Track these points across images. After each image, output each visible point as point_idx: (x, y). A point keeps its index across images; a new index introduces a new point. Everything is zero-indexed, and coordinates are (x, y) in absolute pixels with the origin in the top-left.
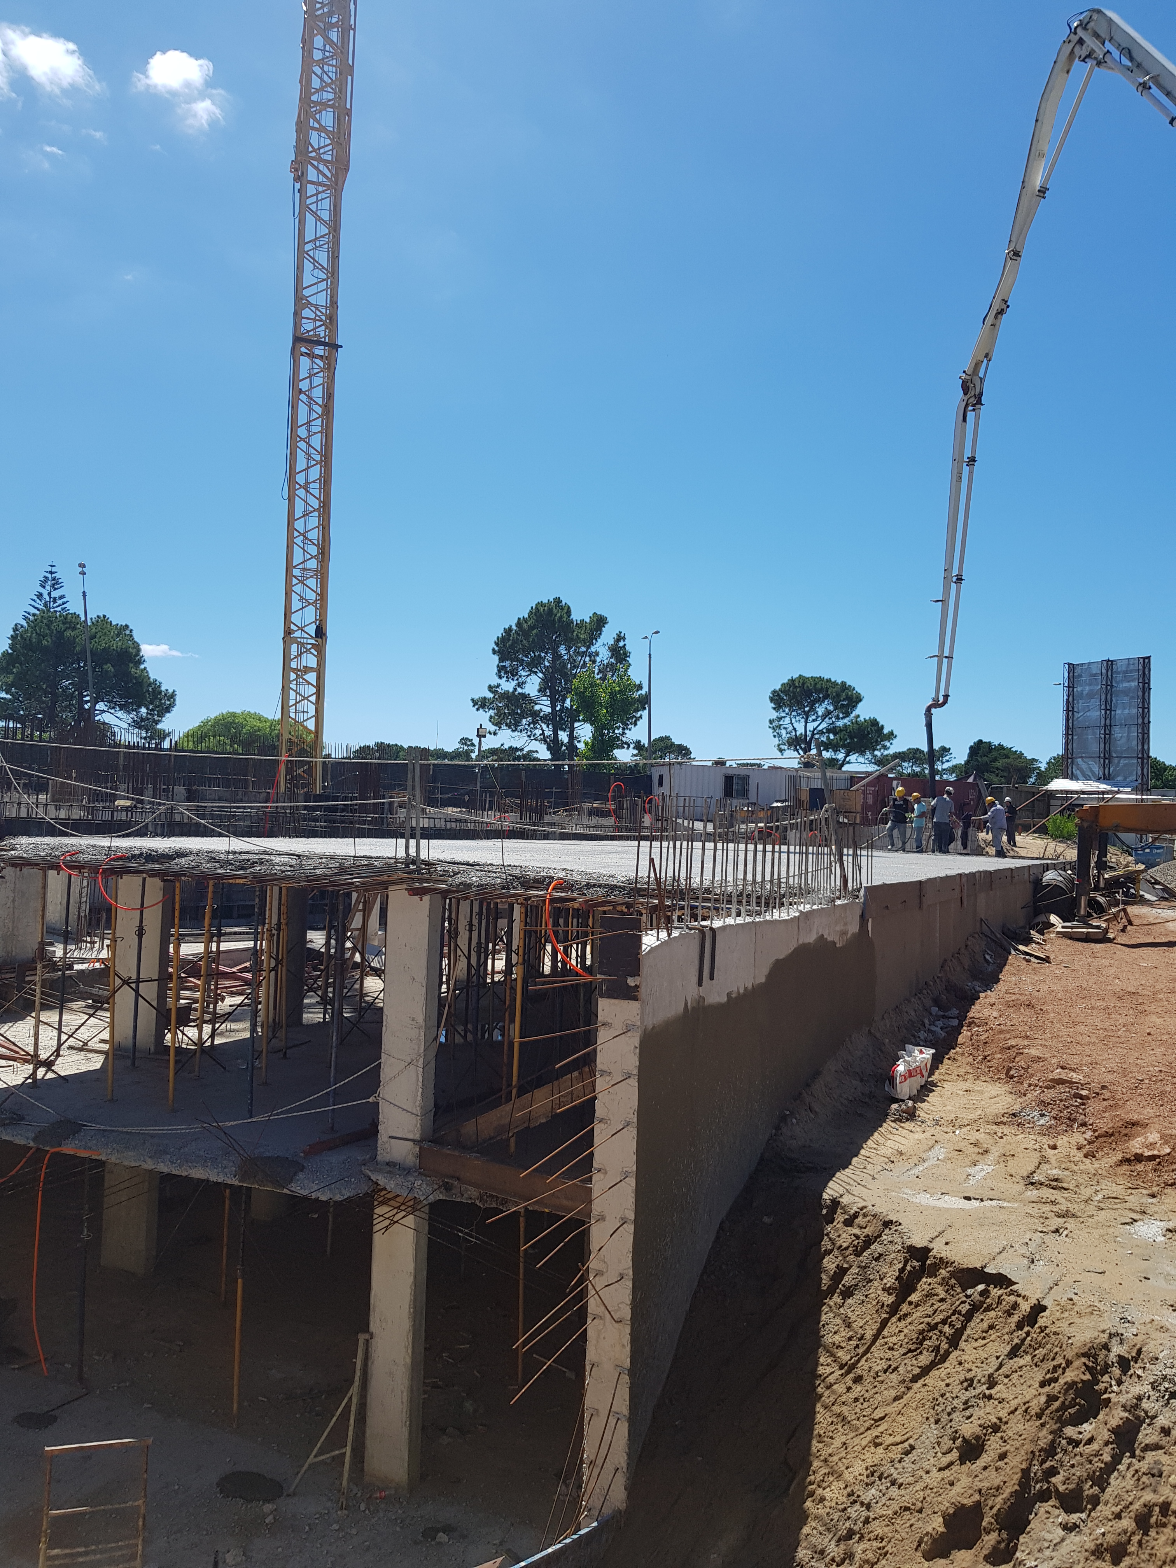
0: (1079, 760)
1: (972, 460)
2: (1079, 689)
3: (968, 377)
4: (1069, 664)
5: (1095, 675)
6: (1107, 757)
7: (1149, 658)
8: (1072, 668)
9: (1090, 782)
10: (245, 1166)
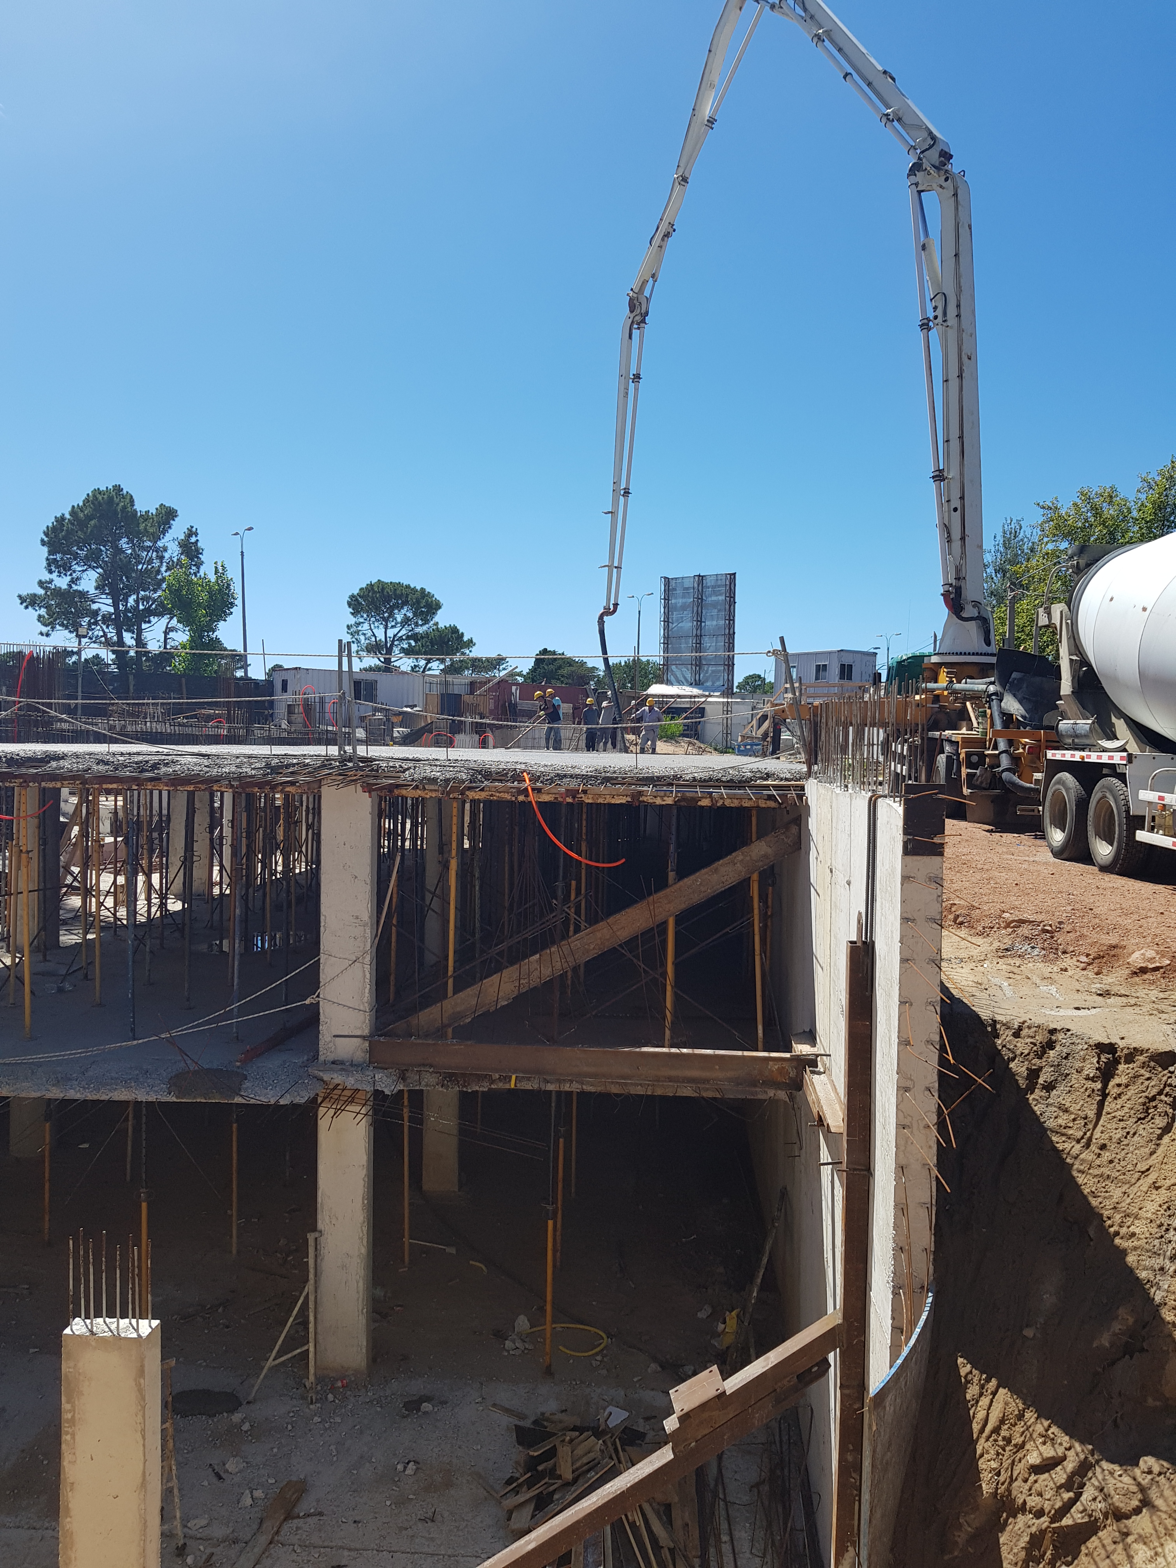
0: (673, 667)
1: (637, 377)
2: (673, 601)
3: (635, 295)
4: (665, 578)
5: (687, 589)
6: (698, 664)
7: (734, 574)
8: (667, 581)
9: (684, 687)
10: (176, 1082)
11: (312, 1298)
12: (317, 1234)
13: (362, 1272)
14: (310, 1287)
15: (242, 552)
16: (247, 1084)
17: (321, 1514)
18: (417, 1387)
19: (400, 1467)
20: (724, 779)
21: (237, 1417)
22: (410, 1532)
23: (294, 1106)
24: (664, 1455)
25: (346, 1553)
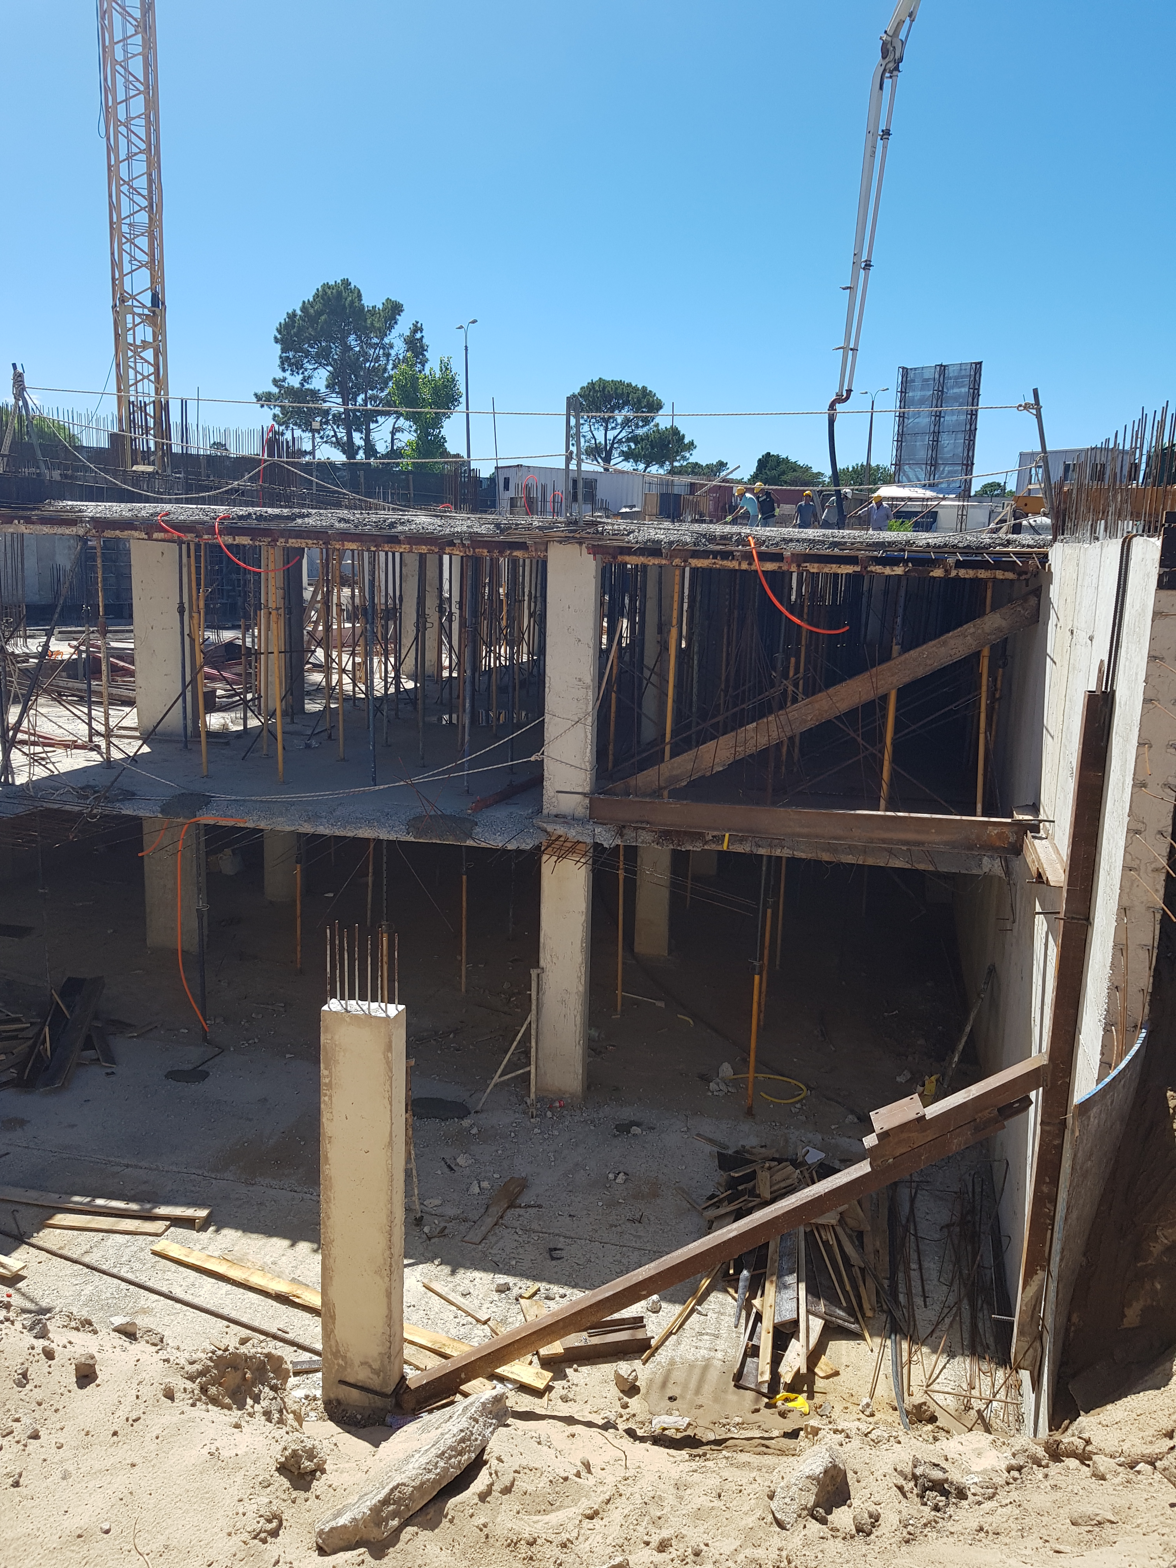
0: (906, 468)
1: (887, 133)
2: (911, 394)
3: (889, 39)
4: (903, 368)
5: (928, 380)
6: (933, 464)
7: (981, 363)
8: (905, 371)
9: (916, 489)
10: (413, 825)
11: (534, 1026)
12: (539, 971)
13: (579, 1008)
14: (532, 1017)
15: (466, 347)
16: (478, 829)
17: (540, 1206)
18: (627, 1113)
19: (611, 1176)
20: (960, 545)
21: (466, 1123)
22: (619, 1229)
23: (519, 852)
24: (863, 1168)
25: (562, 1239)
